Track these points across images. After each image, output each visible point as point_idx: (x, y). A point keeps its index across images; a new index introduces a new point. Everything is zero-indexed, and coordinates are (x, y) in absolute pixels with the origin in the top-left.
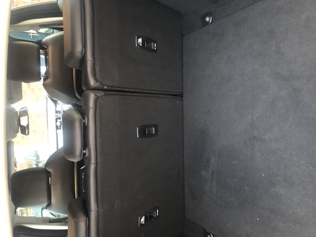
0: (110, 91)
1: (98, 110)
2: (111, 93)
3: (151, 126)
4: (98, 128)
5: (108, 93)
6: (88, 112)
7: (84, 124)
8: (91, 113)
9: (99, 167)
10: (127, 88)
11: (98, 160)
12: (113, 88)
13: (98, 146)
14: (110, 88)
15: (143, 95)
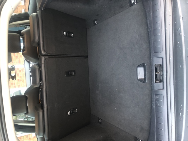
0: (51, 56)
1: (46, 64)
2: (52, 57)
3: (72, 71)
4: (46, 72)
5: (50, 57)
6: (42, 65)
7: (40, 70)
8: (43, 65)
9: (47, 89)
10: (59, 54)
11: (47, 86)
12: (52, 55)
13: (47, 80)
14: (51, 55)
15: (67, 57)
